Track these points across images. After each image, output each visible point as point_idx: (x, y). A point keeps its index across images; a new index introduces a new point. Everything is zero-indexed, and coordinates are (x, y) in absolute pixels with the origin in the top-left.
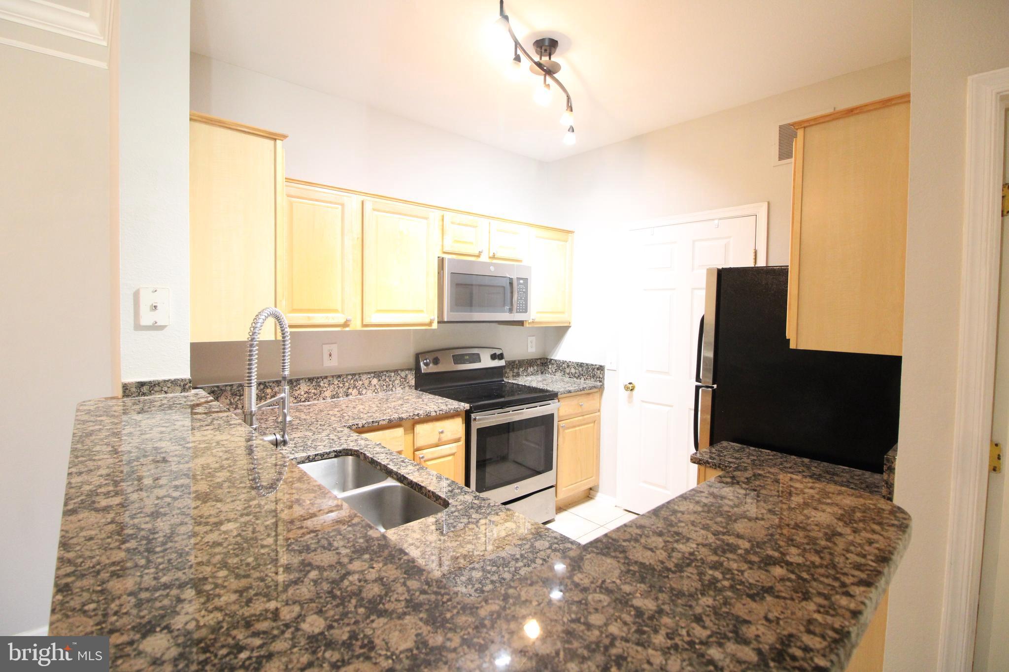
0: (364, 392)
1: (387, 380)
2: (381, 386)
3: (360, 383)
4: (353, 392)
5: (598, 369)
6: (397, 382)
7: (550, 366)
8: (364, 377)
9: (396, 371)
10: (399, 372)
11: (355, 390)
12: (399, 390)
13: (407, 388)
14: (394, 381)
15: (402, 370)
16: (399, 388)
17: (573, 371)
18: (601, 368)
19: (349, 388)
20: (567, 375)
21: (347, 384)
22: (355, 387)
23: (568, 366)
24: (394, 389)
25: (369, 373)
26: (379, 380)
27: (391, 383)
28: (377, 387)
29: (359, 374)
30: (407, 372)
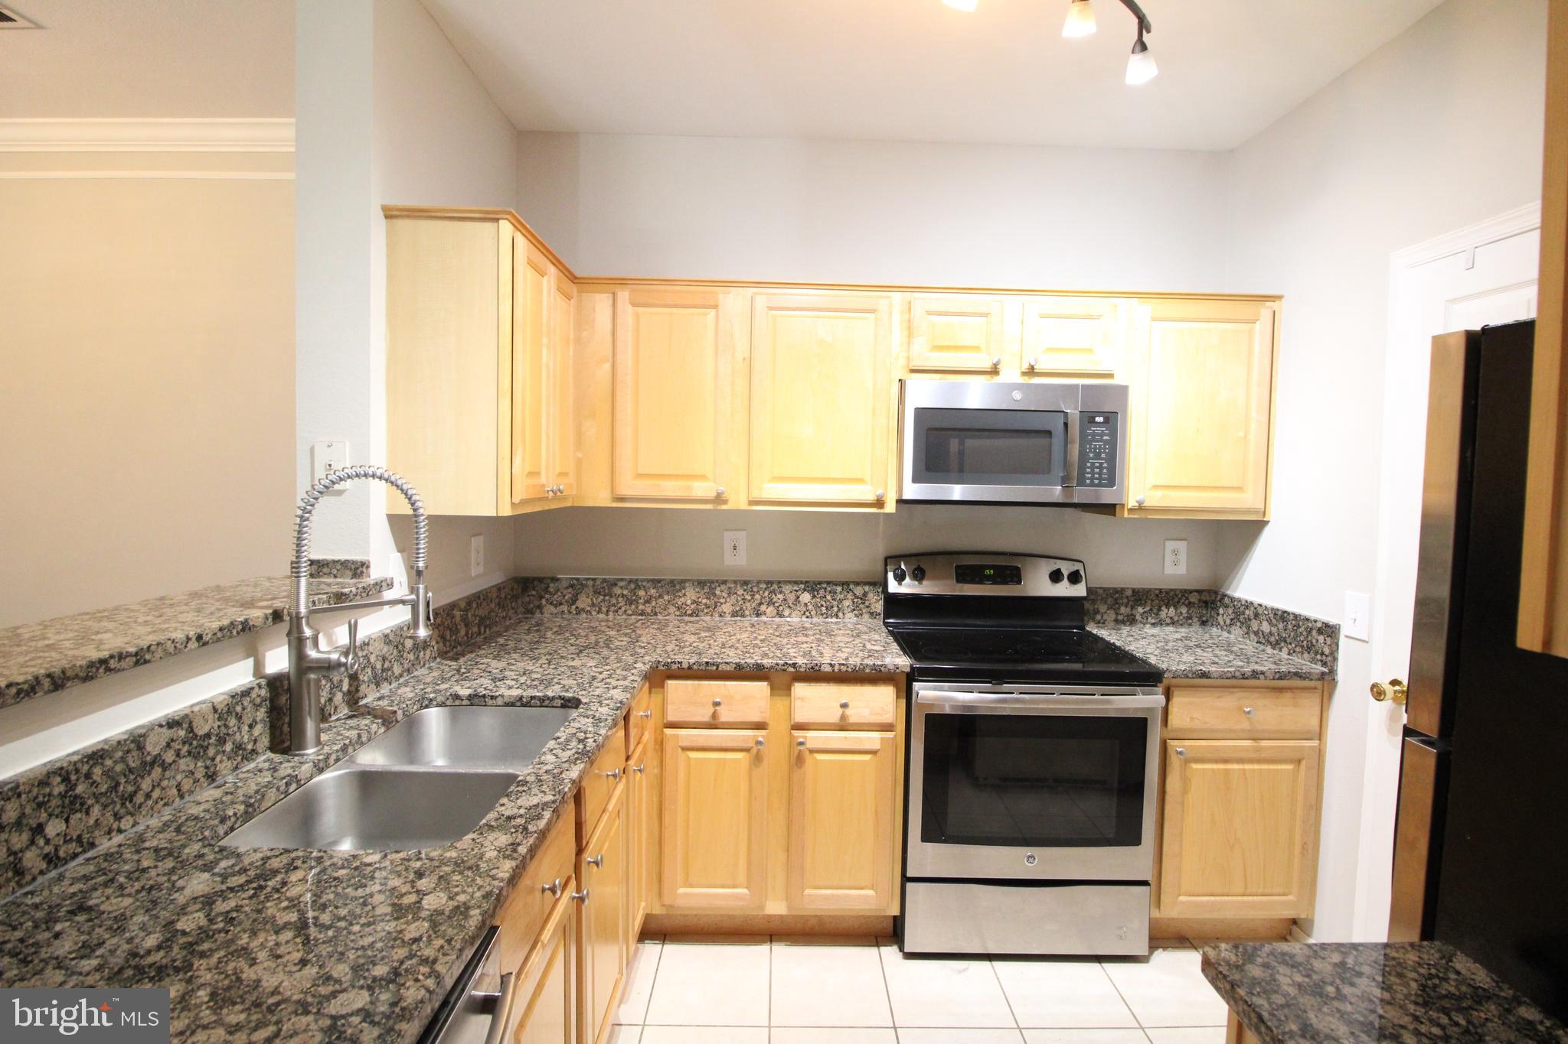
0: (787, 612)
1: (829, 597)
2: (818, 607)
3: (781, 596)
4: (768, 611)
5: (1320, 631)
6: (847, 603)
7: (1221, 611)
8: (787, 588)
9: (845, 584)
10: (851, 586)
11: (771, 608)
12: (850, 618)
13: (866, 616)
14: (841, 601)
15: (857, 584)
16: (851, 615)
17: (1266, 627)
18: (1330, 631)
19: (761, 604)
20: (1252, 636)
21: (758, 597)
22: (771, 603)
23: (1256, 615)
24: (840, 614)
25: (796, 583)
26: (814, 596)
27: (835, 603)
28: (810, 607)
29: (779, 582)
30: (867, 588)
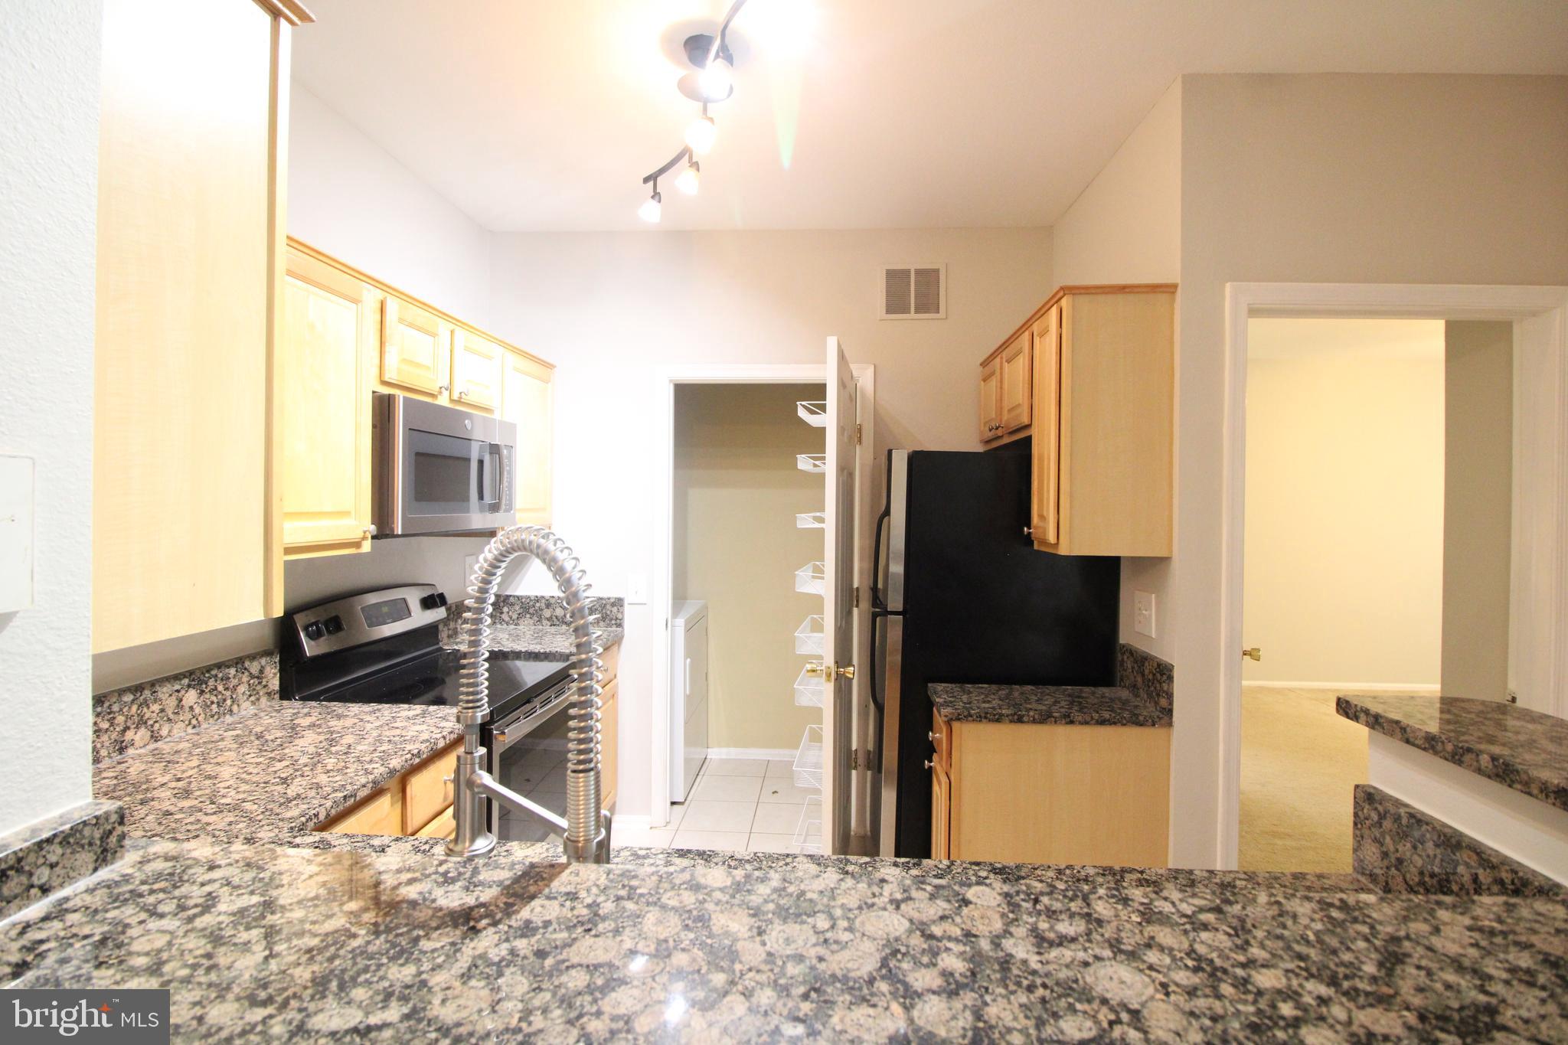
0: (164, 732)
1: (220, 688)
2: (206, 706)
3: (156, 707)
4: (137, 738)
5: (613, 605)
6: (242, 689)
8: (164, 691)
9: (238, 662)
10: (247, 664)
11: (143, 731)
12: (247, 708)
13: (264, 700)
14: (235, 688)
15: (253, 657)
16: (248, 704)
17: (559, 612)
18: (619, 603)
19: (127, 728)
20: (545, 622)
21: (120, 719)
22: (142, 722)
23: (548, 606)
24: (235, 708)
25: (177, 678)
26: (202, 692)
27: (228, 693)
28: (198, 710)
29: (153, 684)
30: (263, 661)
